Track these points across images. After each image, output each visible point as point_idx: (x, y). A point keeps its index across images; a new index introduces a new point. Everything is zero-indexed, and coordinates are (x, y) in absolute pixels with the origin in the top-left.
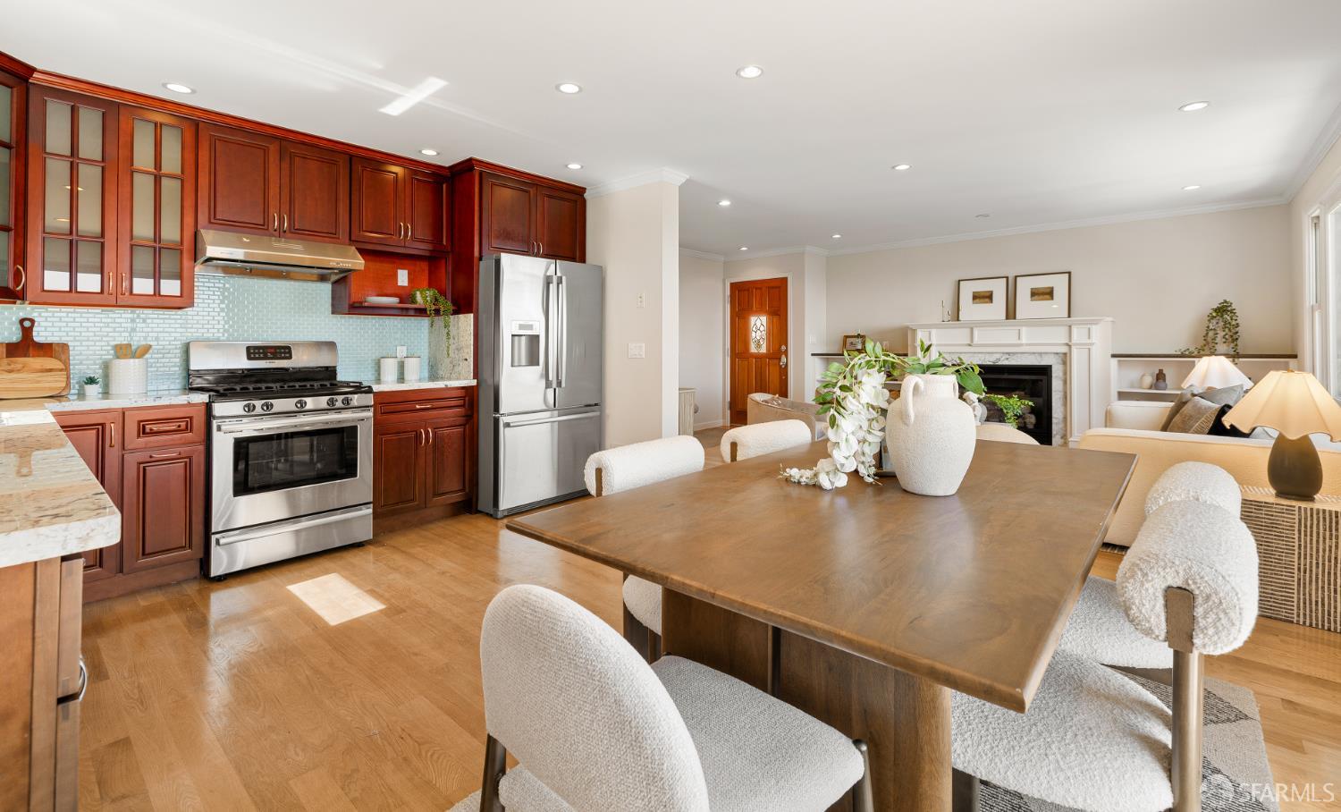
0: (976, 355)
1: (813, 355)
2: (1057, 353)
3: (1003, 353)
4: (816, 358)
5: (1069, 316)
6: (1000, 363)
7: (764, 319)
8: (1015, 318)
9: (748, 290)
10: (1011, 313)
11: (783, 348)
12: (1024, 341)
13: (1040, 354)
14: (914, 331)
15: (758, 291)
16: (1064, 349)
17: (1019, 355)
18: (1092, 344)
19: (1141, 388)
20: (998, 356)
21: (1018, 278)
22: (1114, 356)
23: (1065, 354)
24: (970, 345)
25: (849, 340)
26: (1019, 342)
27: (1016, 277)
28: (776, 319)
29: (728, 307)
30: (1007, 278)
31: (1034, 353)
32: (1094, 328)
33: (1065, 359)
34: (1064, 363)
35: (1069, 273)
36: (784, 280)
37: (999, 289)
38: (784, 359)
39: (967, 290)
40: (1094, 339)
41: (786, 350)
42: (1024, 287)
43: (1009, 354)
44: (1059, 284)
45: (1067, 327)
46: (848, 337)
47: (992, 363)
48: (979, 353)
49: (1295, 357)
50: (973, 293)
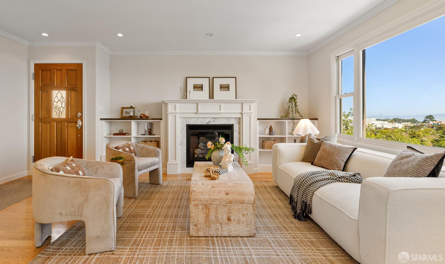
0: (199, 119)
1: (101, 119)
2: (236, 118)
3: (212, 118)
4: (103, 121)
5: (236, 99)
6: (210, 124)
7: (64, 93)
8: (213, 98)
9: (50, 70)
10: (211, 96)
11: (79, 114)
12: (222, 111)
13: (229, 118)
14: (166, 104)
15: (59, 72)
16: (240, 116)
17: (219, 119)
18: (251, 113)
19: (264, 134)
20: (209, 120)
22: (258, 119)
23: (240, 118)
24: (196, 113)
25: (125, 110)
26: (220, 112)
27: (213, 78)
28: (73, 93)
29: (33, 82)
30: (209, 78)
31: (226, 118)
32: (252, 105)
33: (240, 121)
34: (239, 123)
35: (236, 78)
36: (80, 65)
37: (205, 83)
38: (79, 122)
39: (191, 83)
40: (252, 111)
41: (82, 116)
42: (217, 83)
43: (214, 118)
44: (231, 82)
45: (241, 105)
46: (123, 108)
47: (206, 124)
48: (200, 118)
49: (317, 119)
50: (194, 84)
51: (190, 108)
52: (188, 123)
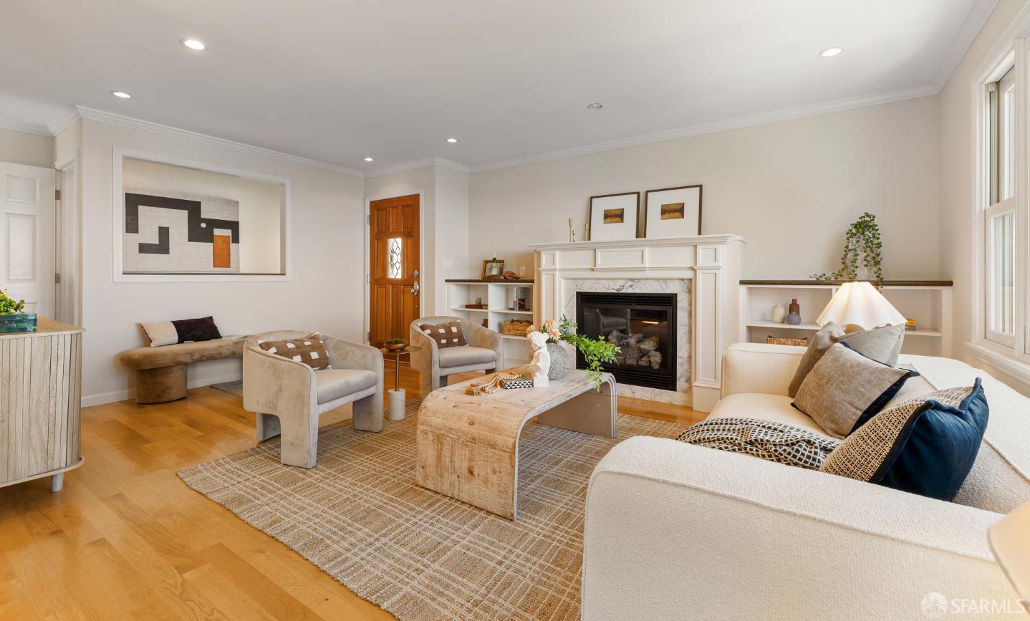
0: (600, 281)
1: (447, 281)
2: (682, 280)
3: (628, 279)
4: (452, 286)
5: (700, 233)
6: (623, 291)
7: (399, 240)
8: (645, 237)
9: (385, 209)
10: (641, 232)
11: (416, 273)
12: (647, 264)
13: (665, 280)
14: (539, 253)
15: (395, 210)
16: (689, 274)
17: (643, 282)
18: (719, 268)
19: (772, 321)
20: (621, 283)
21: (649, 194)
22: (742, 283)
23: (690, 280)
24: (593, 270)
25: (489, 265)
26: (641, 266)
27: (647, 192)
28: (410, 241)
29: (368, 227)
30: (638, 193)
31: (658, 279)
32: (720, 248)
33: (690, 285)
34: (690, 291)
35: (701, 187)
36: (417, 197)
37: (629, 206)
38: (416, 285)
39: (600, 207)
40: (720, 263)
41: (418, 276)
42: (656, 202)
43: (632, 280)
44: (689, 199)
45: (692, 248)
46: (487, 262)
47: (616, 291)
48: (603, 279)
49: (950, 284)
50: (605, 211)
51: (581, 260)
52: (580, 289)
